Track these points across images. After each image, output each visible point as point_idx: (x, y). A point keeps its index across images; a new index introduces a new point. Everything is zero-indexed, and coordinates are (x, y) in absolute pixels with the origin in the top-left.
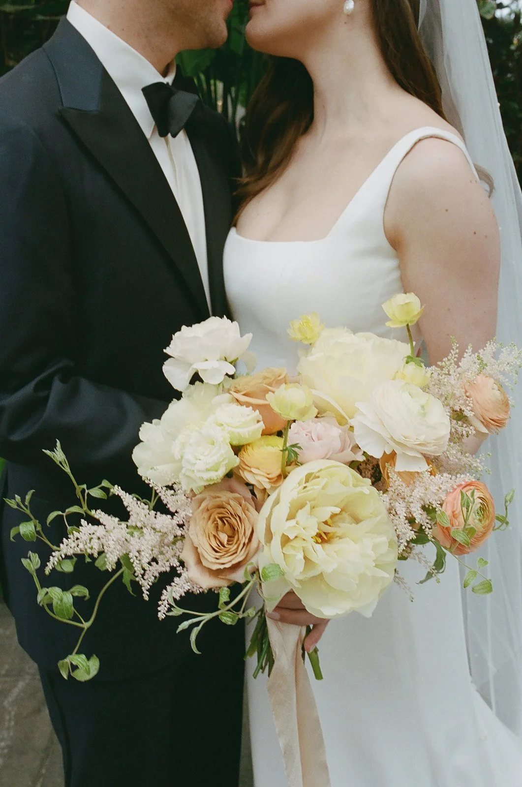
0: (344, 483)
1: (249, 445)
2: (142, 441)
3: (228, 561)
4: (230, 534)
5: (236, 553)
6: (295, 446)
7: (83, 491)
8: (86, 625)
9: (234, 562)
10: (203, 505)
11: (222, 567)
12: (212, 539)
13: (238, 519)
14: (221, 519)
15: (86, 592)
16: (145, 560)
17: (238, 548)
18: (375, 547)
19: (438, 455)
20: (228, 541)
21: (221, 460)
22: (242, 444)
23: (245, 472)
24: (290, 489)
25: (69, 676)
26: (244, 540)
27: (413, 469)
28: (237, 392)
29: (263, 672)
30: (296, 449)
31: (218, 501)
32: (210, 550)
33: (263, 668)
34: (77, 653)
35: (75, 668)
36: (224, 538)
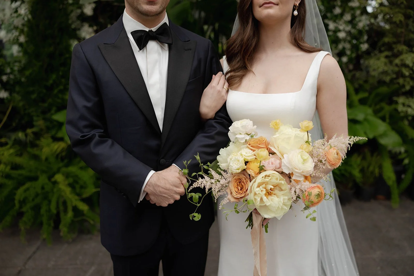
0: (277, 179)
1: (251, 162)
2: (220, 155)
3: (239, 196)
4: (242, 187)
5: (242, 194)
6: (263, 166)
7: (202, 166)
8: (198, 205)
9: (241, 196)
10: (235, 178)
11: (237, 197)
12: (236, 188)
13: (244, 184)
14: (239, 182)
15: (201, 195)
16: (217, 190)
17: (243, 192)
18: (284, 199)
19: (307, 175)
20: (241, 189)
21: (240, 167)
22: (248, 161)
23: (248, 170)
24: (259, 179)
25: (192, 219)
26: (245, 191)
27: (298, 179)
28: (249, 145)
29: (250, 227)
30: (263, 167)
31: (239, 177)
32: (235, 191)
33: (250, 226)
34: (196, 213)
35: (194, 217)
36: (239, 188)
